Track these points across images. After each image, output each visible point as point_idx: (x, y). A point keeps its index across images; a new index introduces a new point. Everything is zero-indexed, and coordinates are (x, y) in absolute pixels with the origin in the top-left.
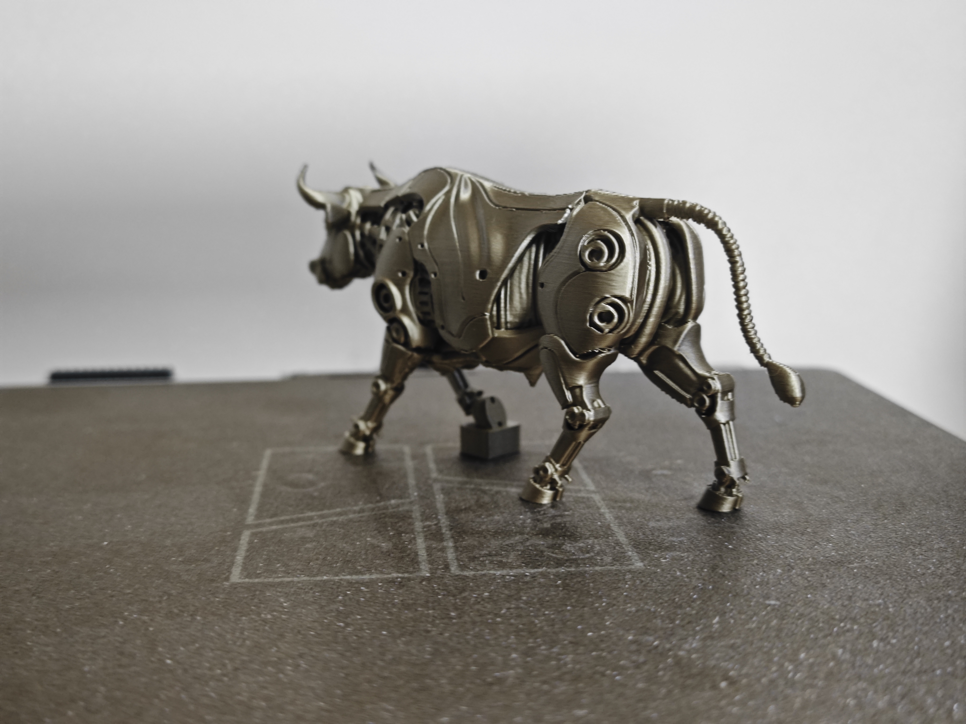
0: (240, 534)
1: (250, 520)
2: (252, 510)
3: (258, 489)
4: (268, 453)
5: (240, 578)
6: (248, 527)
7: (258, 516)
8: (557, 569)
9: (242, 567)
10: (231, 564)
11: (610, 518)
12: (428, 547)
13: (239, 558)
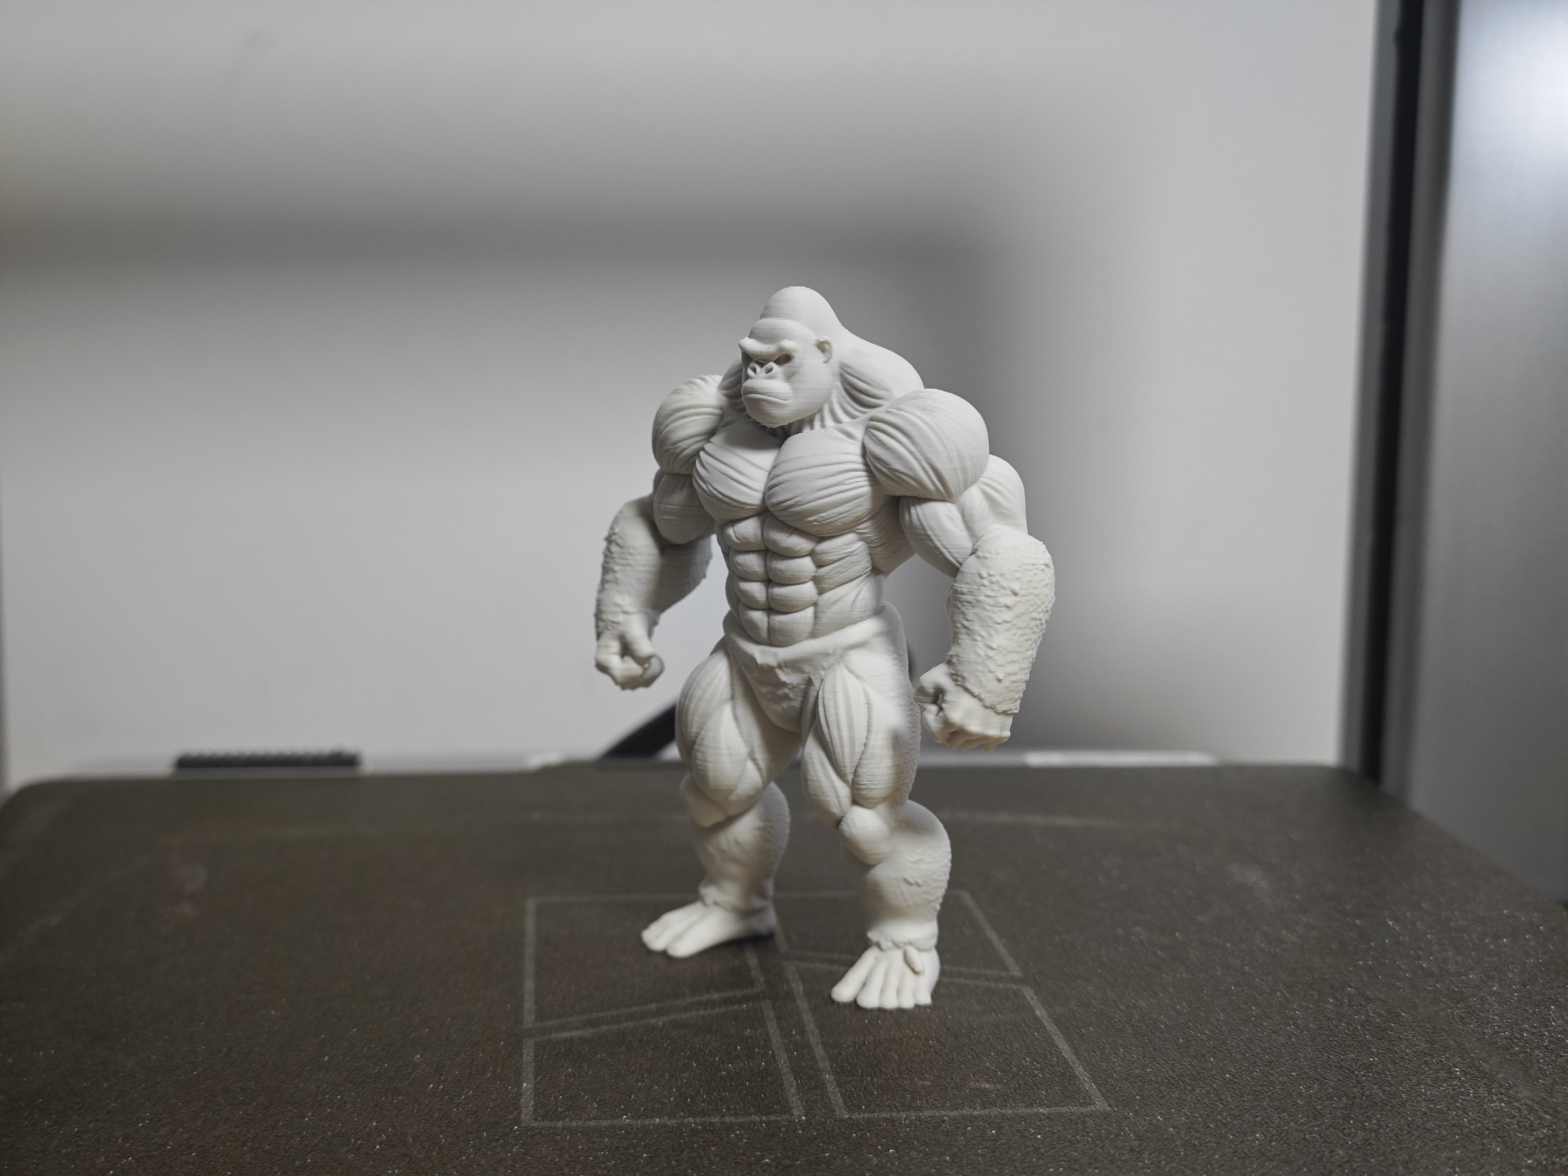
0: (519, 1046)
1: (529, 1019)
2: (529, 1004)
3: (529, 966)
4: (531, 905)
5: (536, 1120)
6: (529, 1033)
7: (541, 1015)
8: (987, 1111)
9: (535, 1100)
10: (519, 1095)
11: (1050, 1025)
12: (795, 1072)
13: (527, 1086)
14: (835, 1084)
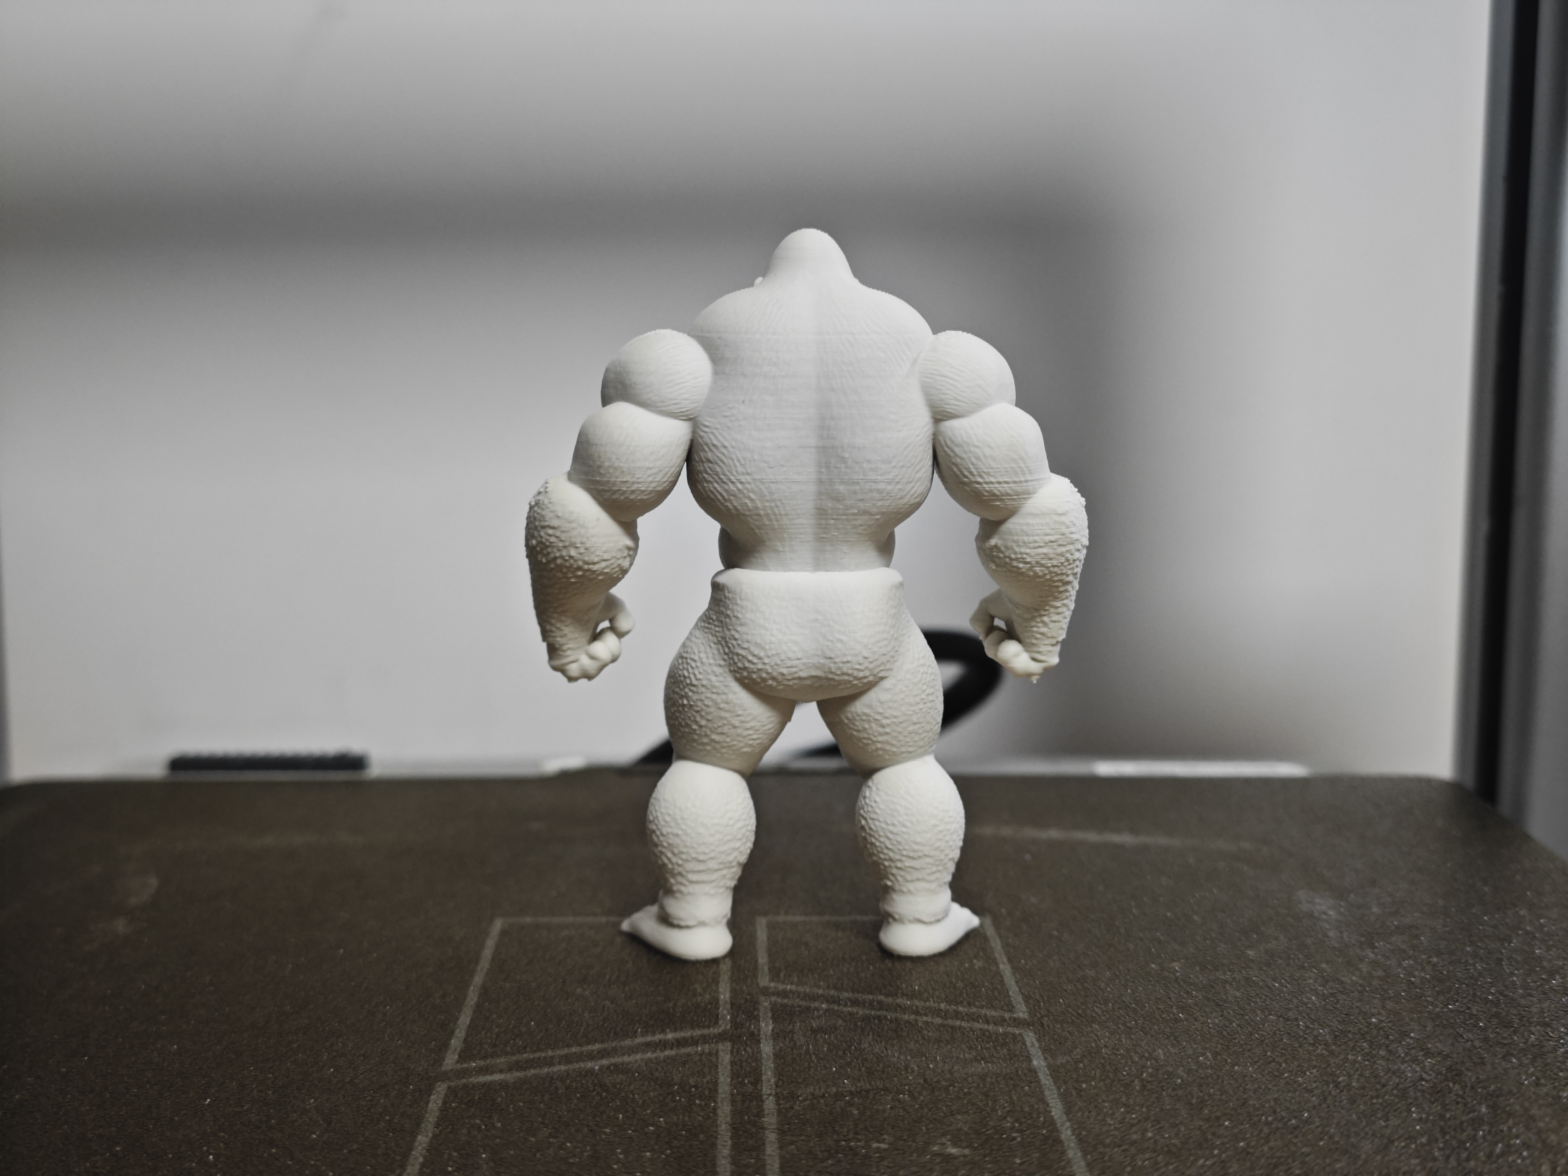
0: (430, 1091)
1: (450, 1059)
2: (456, 1043)
3: (472, 997)
4: (498, 925)
6: (445, 1076)
7: (465, 1055)
10: (409, 1151)
11: (1045, 1079)
12: (736, 1130)
13: (423, 1140)
14: (776, 1145)
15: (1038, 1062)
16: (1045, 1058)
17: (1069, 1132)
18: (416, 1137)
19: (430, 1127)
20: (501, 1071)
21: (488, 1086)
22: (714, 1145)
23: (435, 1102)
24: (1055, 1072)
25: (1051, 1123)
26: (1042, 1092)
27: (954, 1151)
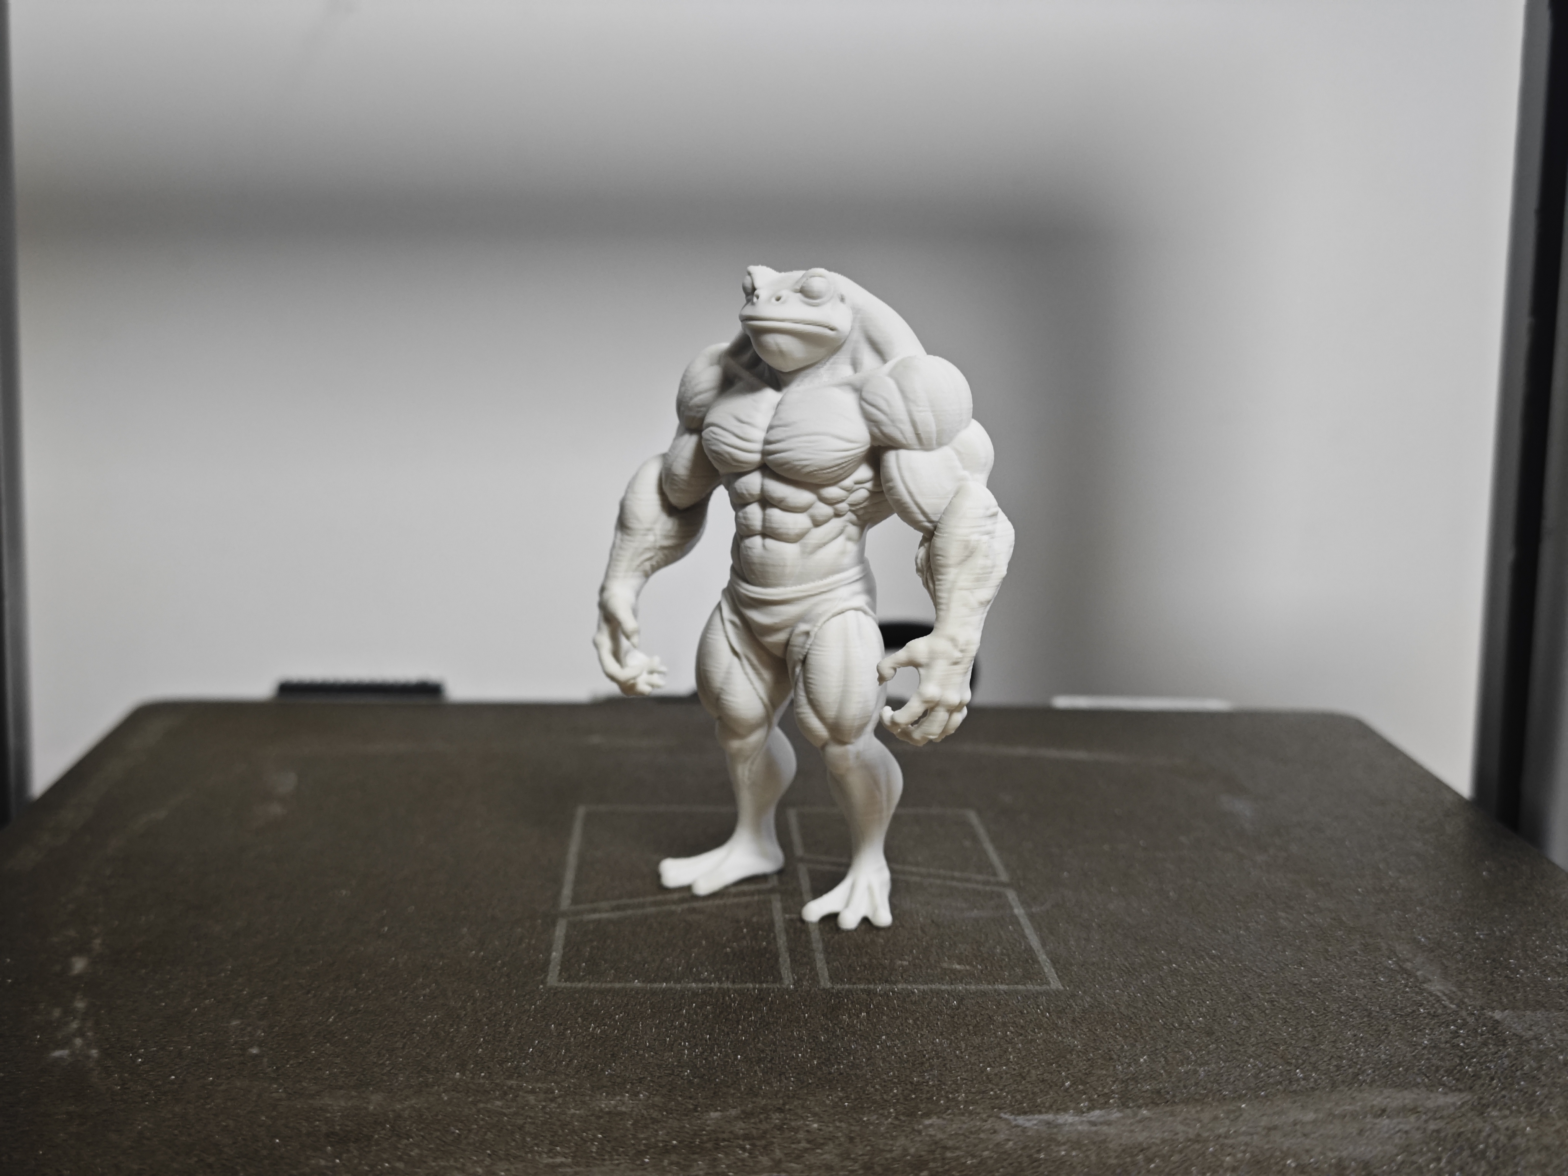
0: (554, 924)
1: (565, 903)
2: (567, 891)
4: (581, 811)
5: (560, 981)
6: (564, 914)
7: (575, 900)
9: (561, 966)
10: (547, 962)
11: (1024, 921)
12: (791, 951)
13: (556, 955)
14: (824, 961)
15: (1019, 911)
16: (1024, 908)
17: (1044, 957)
18: (550, 954)
19: (560, 947)
20: (607, 911)
21: (599, 921)
22: (777, 960)
23: (560, 931)
24: (1031, 917)
25: (1030, 950)
26: (1023, 930)
27: (958, 967)
